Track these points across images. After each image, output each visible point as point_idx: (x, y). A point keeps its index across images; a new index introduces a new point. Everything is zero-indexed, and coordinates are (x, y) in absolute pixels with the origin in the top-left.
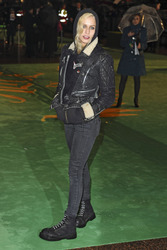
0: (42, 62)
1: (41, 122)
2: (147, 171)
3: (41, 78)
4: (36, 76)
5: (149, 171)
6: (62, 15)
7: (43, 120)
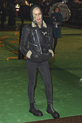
0: (7, 31)
1: (6, 60)
2: (59, 84)
3: (6, 39)
4: (4, 38)
5: (60, 84)
6: (17, 7)
7: (7, 59)
